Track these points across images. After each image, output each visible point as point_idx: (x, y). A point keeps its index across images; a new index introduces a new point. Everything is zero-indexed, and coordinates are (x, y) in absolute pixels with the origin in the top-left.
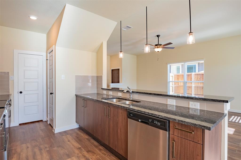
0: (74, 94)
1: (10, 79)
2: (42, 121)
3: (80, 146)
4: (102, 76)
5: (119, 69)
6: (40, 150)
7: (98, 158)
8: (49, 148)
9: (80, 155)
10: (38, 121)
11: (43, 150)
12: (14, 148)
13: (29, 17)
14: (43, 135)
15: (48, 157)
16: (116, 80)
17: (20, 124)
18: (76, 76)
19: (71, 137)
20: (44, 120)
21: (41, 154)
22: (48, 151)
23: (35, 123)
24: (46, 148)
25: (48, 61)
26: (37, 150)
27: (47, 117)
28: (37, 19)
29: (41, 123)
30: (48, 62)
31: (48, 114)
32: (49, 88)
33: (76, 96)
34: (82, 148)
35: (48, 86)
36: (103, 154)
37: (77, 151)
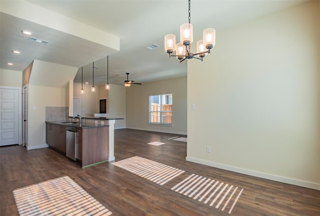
0: (44, 120)
2: (18, 145)
4: (68, 107)
5: (106, 100)
13: (7, 63)
16: (103, 110)
18: (46, 107)
20: (20, 143)
25: (23, 94)
27: (23, 141)
29: (17, 147)
30: (23, 96)
31: (23, 139)
32: (24, 117)
33: (46, 123)
35: (23, 115)
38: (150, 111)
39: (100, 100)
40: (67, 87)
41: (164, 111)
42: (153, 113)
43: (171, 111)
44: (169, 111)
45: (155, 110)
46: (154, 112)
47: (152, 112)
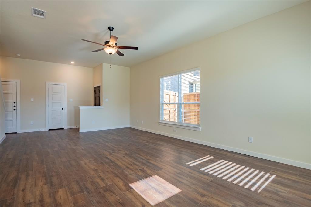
38: (161, 102)
39: (95, 87)
41: (186, 102)
42: (168, 105)
43: (197, 102)
44: (194, 102)
45: (172, 101)
46: (170, 104)
47: (166, 104)
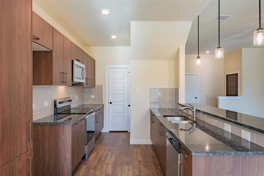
1: (103, 91)
3: (142, 160)
5: (237, 74)
6: (112, 153)
7: (150, 174)
8: (119, 154)
9: (137, 166)
10: (124, 132)
11: (114, 154)
12: (97, 148)
13: (111, 37)
14: (121, 143)
15: (114, 160)
17: (110, 132)
19: (140, 150)
21: (111, 157)
22: (116, 156)
23: (121, 133)
24: (117, 153)
26: (110, 153)
28: (117, 37)
34: (142, 162)
36: (156, 173)
37: (136, 163)
40: (176, 58)
